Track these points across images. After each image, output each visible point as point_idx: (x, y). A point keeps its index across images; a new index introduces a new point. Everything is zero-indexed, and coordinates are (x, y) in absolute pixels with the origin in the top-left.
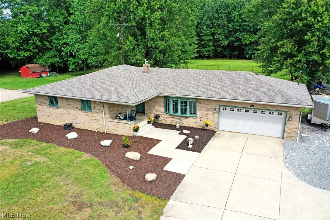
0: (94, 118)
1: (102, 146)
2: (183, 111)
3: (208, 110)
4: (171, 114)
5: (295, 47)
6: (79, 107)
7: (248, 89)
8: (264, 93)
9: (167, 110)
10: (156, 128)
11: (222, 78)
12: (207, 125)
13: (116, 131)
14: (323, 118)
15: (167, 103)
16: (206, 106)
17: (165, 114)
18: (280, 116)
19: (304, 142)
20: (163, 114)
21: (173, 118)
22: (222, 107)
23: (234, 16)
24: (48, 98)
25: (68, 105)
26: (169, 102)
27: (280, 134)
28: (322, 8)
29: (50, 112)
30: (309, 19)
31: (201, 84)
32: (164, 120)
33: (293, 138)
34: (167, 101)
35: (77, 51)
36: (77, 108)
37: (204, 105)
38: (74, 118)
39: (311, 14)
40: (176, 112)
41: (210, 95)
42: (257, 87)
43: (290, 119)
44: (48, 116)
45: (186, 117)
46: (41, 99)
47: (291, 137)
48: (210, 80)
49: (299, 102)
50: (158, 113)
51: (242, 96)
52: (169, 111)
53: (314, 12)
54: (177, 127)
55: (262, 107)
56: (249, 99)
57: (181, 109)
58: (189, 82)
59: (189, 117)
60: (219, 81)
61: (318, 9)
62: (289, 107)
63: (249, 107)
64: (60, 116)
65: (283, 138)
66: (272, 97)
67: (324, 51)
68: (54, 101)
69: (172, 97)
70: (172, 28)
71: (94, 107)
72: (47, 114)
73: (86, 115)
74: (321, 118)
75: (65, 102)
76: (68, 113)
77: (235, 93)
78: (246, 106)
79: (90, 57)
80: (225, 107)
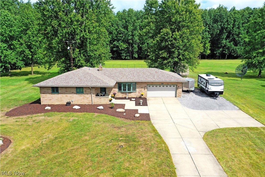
0: (85, 97)
1: (99, 109)
2: (129, 89)
3: (142, 88)
4: (123, 91)
5: (168, 54)
6: (75, 92)
7: (159, 76)
8: (167, 77)
9: (119, 90)
10: (116, 100)
11: (144, 72)
12: (142, 95)
13: (99, 103)
14: (188, 87)
15: (119, 86)
16: (141, 86)
17: (118, 92)
18: (174, 87)
19: (184, 97)
20: (117, 92)
21: (123, 94)
22: (148, 86)
23: (113, 30)
24: (51, 89)
25: (66, 91)
26: (121, 85)
27: (174, 96)
28: (178, 36)
29: (51, 97)
30: (173, 41)
31: (135, 75)
32: (118, 95)
33: (180, 96)
34: (119, 85)
35: (5, 57)
36: (73, 92)
37: (140, 86)
38: (70, 99)
39: (174, 39)
40: (125, 90)
41: (143, 80)
42: (162, 75)
43: (179, 88)
44: (50, 100)
45: (130, 93)
46: (45, 90)
47: (179, 96)
48: (139, 73)
49: (182, 80)
50: (115, 92)
51: (157, 79)
52: (121, 90)
53: (175, 38)
54: (127, 98)
55: (167, 84)
56: (161, 80)
57: (128, 88)
58: (129, 75)
59: (132, 92)
60: (143, 73)
61: (177, 37)
62: (178, 82)
63: (161, 84)
64: (60, 99)
65: (176, 97)
66: (171, 79)
67: (180, 57)
68: (55, 90)
69: (123, 83)
70: (100, 43)
71: (85, 91)
72: (49, 99)
73: (79, 96)
74: (187, 88)
75: (64, 90)
76: (67, 96)
77: (154, 78)
78: (160, 84)
79: (18, 61)
80: (149, 86)
